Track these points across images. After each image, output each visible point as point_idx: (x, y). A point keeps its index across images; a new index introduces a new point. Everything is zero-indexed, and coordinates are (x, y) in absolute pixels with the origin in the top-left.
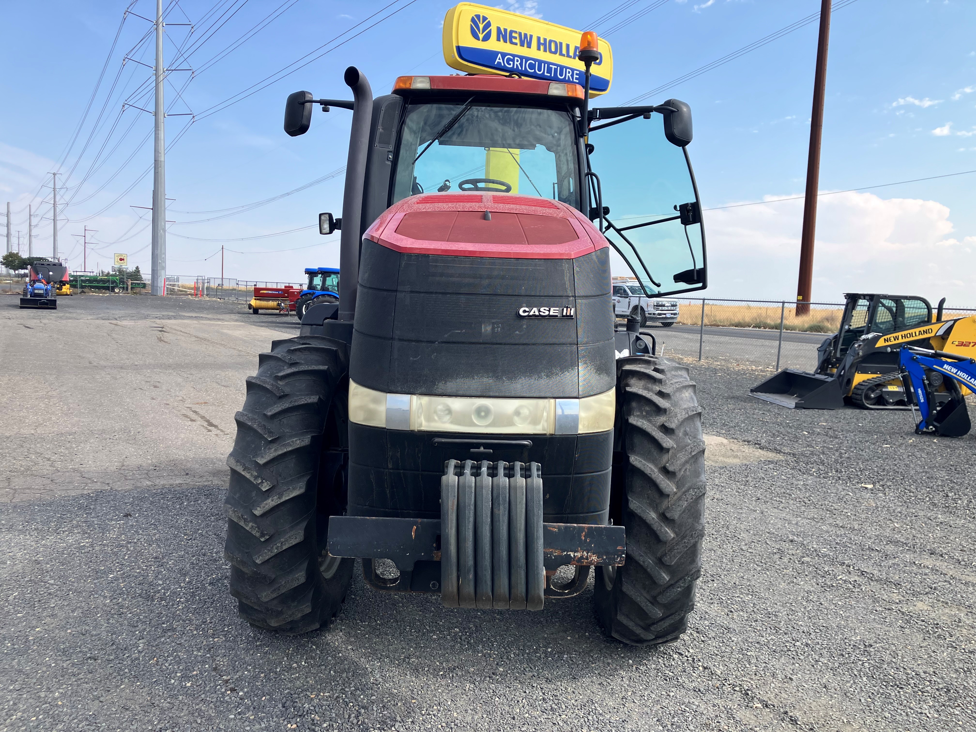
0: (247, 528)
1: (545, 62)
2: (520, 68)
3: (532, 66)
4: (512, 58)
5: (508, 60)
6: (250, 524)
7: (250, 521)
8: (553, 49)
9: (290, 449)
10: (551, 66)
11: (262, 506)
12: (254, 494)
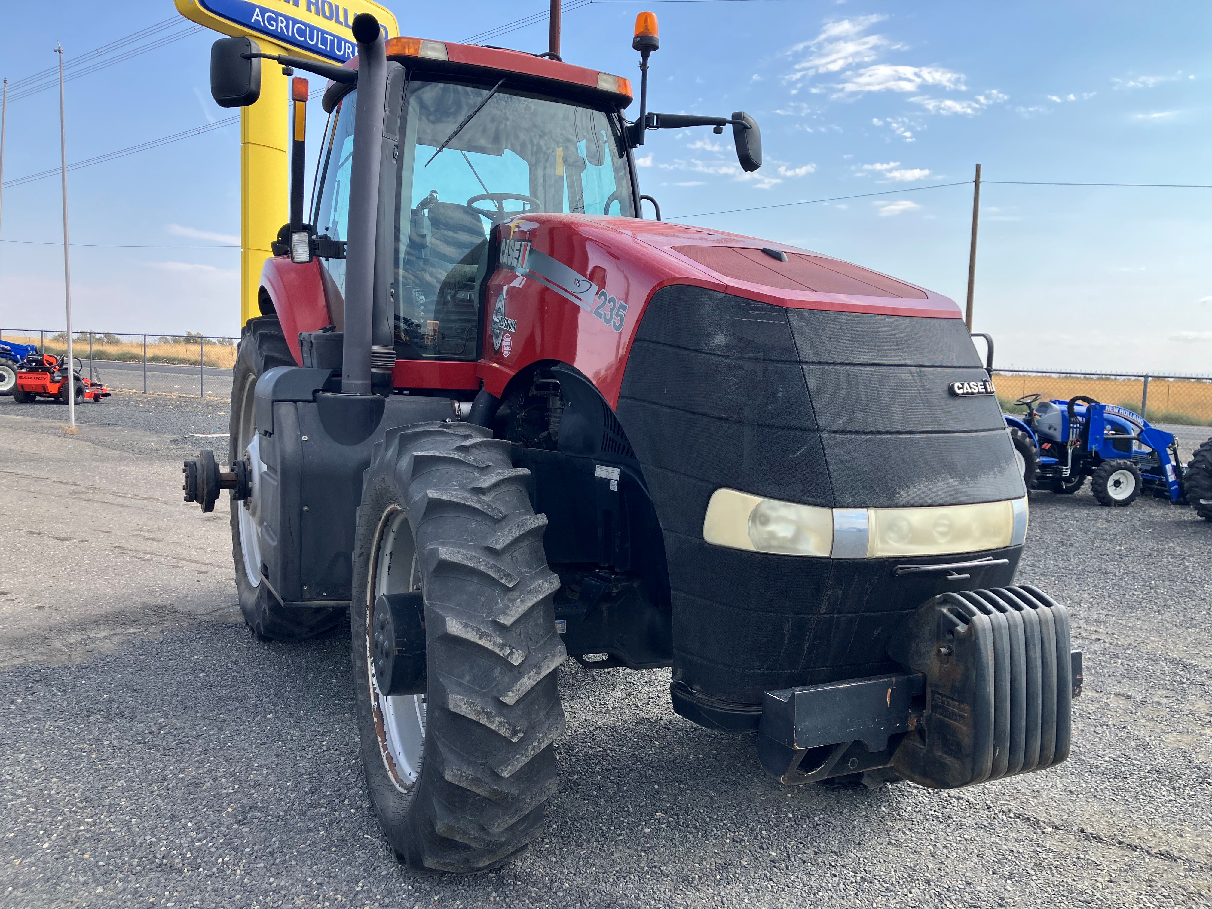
0: (493, 727)
1: (319, 30)
2: (286, 33)
3: (301, 32)
4: (275, 16)
5: (270, 19)
6: (497, 720)
7: (497, 716)
8: (327, 13)
9: (541, 597)
10: (325, 35)
11: (515, 688)
12: (497, 672)
